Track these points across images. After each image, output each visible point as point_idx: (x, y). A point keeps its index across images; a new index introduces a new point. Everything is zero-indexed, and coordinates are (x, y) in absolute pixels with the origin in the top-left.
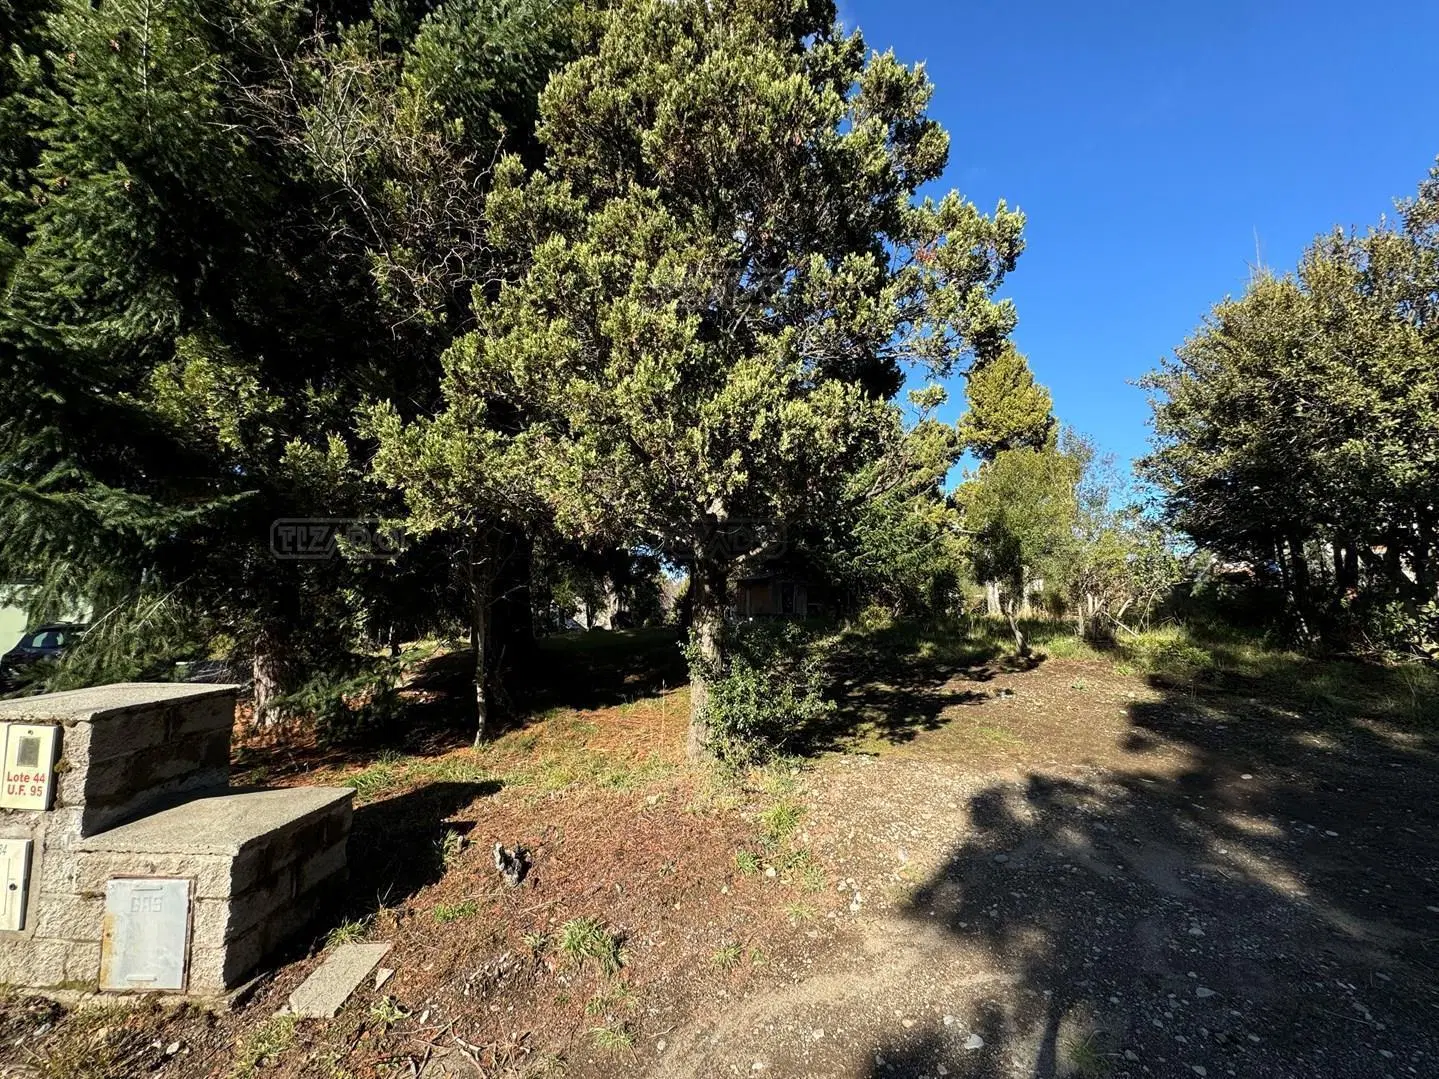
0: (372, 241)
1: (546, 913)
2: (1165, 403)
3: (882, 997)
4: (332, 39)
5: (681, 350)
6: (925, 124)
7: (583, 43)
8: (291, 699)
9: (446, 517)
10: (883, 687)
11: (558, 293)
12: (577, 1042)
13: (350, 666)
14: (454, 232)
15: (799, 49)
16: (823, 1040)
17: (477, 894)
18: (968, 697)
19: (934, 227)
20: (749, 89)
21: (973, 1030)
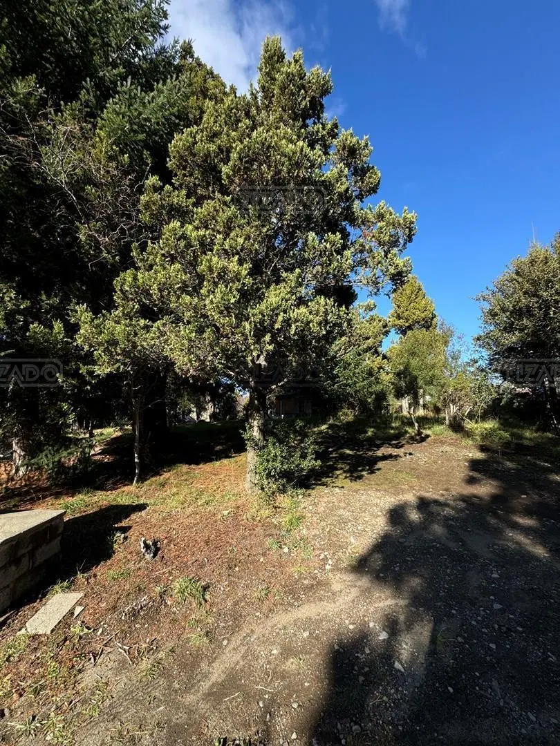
0: (79, 218)
1: (168, 574)
2: (488, 309)
3: (339, 614)
4: (58, 110)
5: (240, 282)
6: (368, 167)
7: (195, 116)
8: (32, 461)
9: (116, 366)
10: (348, 452)
11: (176, 251)
12: (181, 642)
13: (66, 443)
14: (123, 215)
15: (305, 126)
16: (308, 637)
17: (131, 565)
18: (390, 457)
19: (372, 219)
20: (276, 148)
21: (384, 630)
